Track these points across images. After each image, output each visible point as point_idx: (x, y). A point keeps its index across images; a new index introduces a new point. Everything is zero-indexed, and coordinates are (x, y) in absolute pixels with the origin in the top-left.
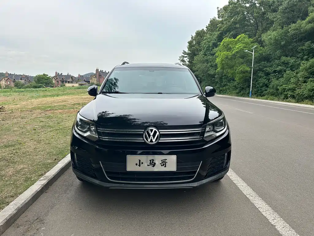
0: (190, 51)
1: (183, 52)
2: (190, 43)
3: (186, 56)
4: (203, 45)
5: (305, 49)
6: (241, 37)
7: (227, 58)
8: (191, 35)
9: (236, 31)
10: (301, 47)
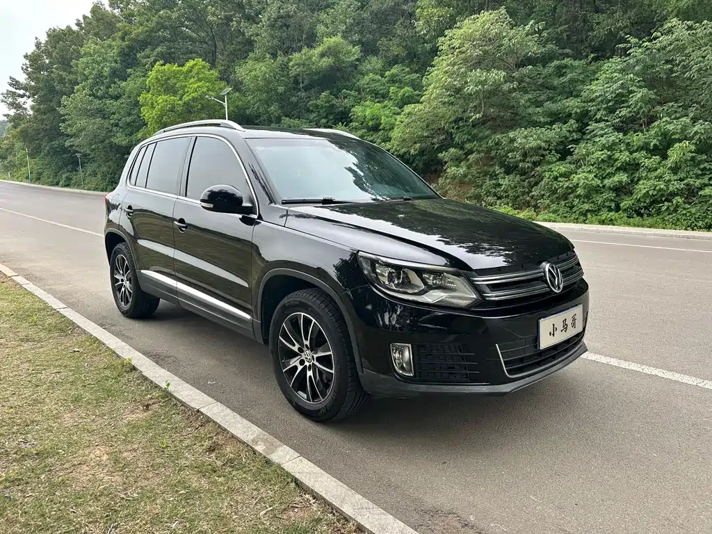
0: (37, 80)
1: (10, 81)
2: (34, 59)
3: (21, 92)
4: (80, 70)
5: (322, 105)
6: (196, 64)
7: (172, 110)
8: (36, 39)
9: (170, 48)
10: (314, 102)
